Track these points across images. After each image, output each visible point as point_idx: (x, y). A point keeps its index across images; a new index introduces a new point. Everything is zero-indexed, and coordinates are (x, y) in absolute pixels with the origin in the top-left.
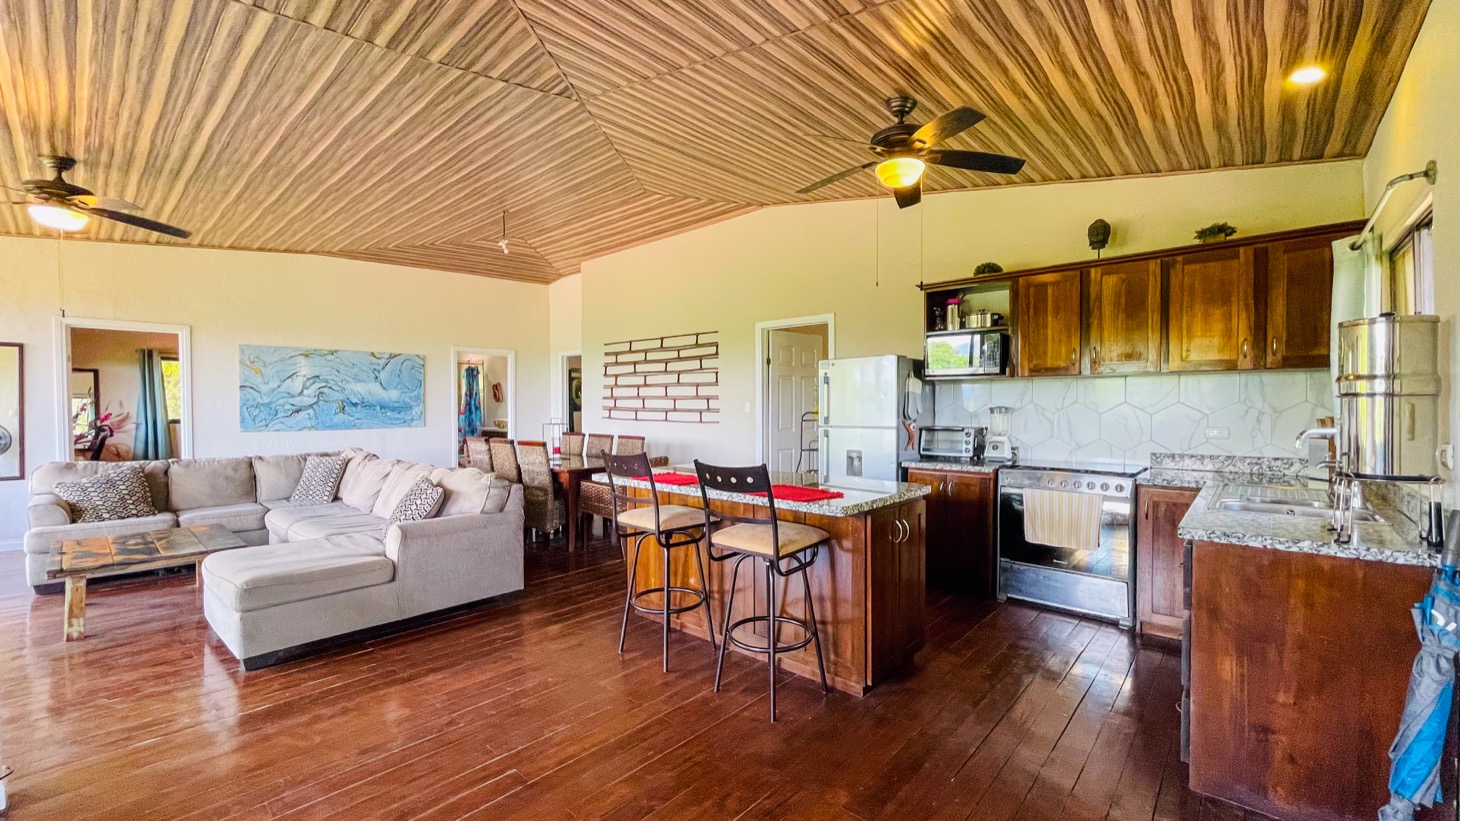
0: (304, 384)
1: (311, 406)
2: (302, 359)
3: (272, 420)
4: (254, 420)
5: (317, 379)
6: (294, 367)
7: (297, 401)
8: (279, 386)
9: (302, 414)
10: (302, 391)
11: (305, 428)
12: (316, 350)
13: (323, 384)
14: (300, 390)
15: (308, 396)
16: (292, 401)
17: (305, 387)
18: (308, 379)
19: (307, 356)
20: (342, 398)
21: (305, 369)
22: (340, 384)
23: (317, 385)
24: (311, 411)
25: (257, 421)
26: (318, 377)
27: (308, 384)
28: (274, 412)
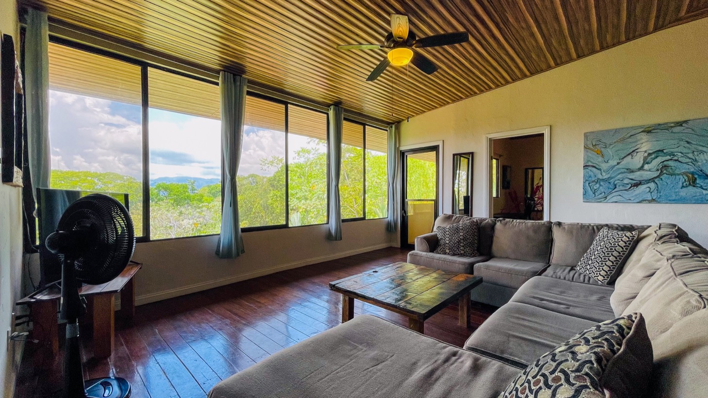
0: (645, 158)
1: (652, 180)
2: (644, 137)
3: (610, 193)
4: (594, 193)
5: (661, 154)
6: (634, 145)
7: (637, 176)
8: (618, 163)
9: (643, 188)
10: (643, 166)
11: (645, 200)
12: (659, 124)
13: (668, 157)
14: (641, 165)
15: (650, 170)
16: (632, 176)
17: (646, 162)
18: (650, 154)
19: (649, 132)
20: (692, 170)
21: (646, 145)
22: (690, 155)
23: (660, 159)
24: (652, 185)
25: (597, 194)
26: (662, 151)
27: (649, 159)
28: (612, 186)
